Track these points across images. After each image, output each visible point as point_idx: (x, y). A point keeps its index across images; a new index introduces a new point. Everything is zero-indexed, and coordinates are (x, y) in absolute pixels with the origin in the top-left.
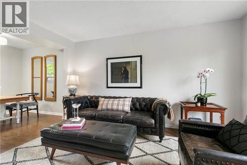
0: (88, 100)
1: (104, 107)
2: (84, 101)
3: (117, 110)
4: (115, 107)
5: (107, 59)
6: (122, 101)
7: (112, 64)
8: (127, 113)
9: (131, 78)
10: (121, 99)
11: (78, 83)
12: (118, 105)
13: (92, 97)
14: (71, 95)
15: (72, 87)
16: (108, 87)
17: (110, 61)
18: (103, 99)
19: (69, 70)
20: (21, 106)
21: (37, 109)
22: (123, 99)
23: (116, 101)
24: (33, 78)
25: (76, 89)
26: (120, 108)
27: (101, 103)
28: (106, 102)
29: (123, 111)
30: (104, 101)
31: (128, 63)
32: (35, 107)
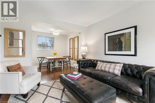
0: (92, 62)
1: (99, 68)
2: (89, 63)
3: (109, 72)
4: (107, 69)
5: (105, 34)
6: (113, 65)
7: (109, 37)
8: (117, 76)
9: (125, 47)
10: (113, 64)
11: (87, 51)
12: (110, 68)
13: (94, 60)
14: (83, 58)
15: (83, 53)
16: (106, 54)
17: (107, 35)
18: (100, 62)
19: (83, 43)
20: (64, 62)
21: (70, 64)
22: (114, 64)
23: (108, 65)
24: (70, 49)
25: (85, 55)
26: (111, 71)
27: (98, 65)
28: (101, 65)
29: (114, 74)
30: (100, 64)
31: (123, 34)
32: (69, 63)
